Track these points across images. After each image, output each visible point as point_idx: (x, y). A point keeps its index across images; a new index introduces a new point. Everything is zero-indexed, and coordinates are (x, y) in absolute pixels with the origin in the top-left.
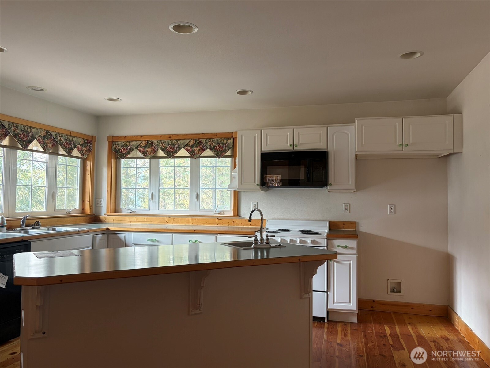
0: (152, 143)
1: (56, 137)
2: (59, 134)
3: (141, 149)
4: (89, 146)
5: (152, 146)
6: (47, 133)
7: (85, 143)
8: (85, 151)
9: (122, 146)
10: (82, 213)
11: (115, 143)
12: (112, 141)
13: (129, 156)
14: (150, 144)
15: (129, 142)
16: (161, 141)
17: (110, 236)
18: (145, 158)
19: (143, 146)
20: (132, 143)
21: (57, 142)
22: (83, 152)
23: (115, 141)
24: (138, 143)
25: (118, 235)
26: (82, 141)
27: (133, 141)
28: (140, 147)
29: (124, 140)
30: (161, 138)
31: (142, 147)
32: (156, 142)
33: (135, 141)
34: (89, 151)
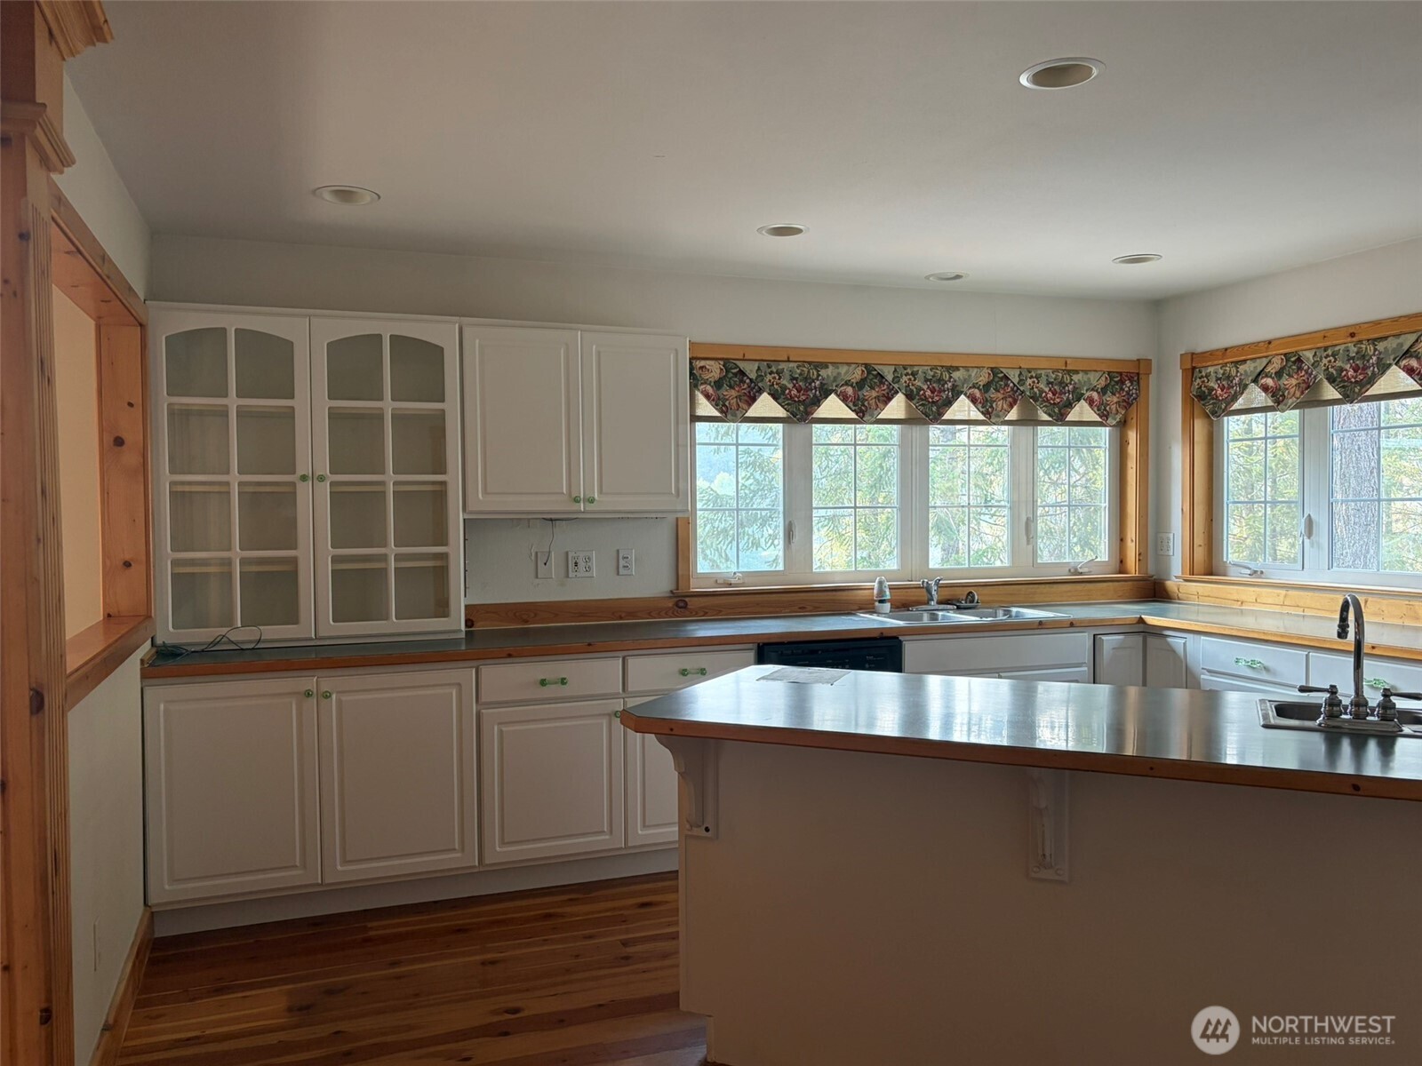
0: (1299, 360)
1: (1020, 380)
2: (1030, 372)
3: (1269, 382)
4: (1127, 389)
5: (1300, 369)
6: (995, 375)
7: (1113, 383)
8: (1114, 407)
9: (1218, 379)
11: (1200, 372)
12: (1193, 366)
13: (1236, 406)
14: (1294, 362)
15: (1236, 363)
16: (1326, 349)
17: (1151, 641)
18: (1278, 410)
19: (1273, 371)
20: (1242, 368)
21: (1023, 392)
22: (1108, 408)
23: (1200, 365)
24: (1260, 364)
25: (1169, 639)
26: (1103, 378)
27: (1244, 361)
28: (1267, 376)
29: (1221, 362)
30: (1324, 341)
31: (1271, 377)
32: (1309, 355)
33: (1251, 359)
34: (1128, 403)
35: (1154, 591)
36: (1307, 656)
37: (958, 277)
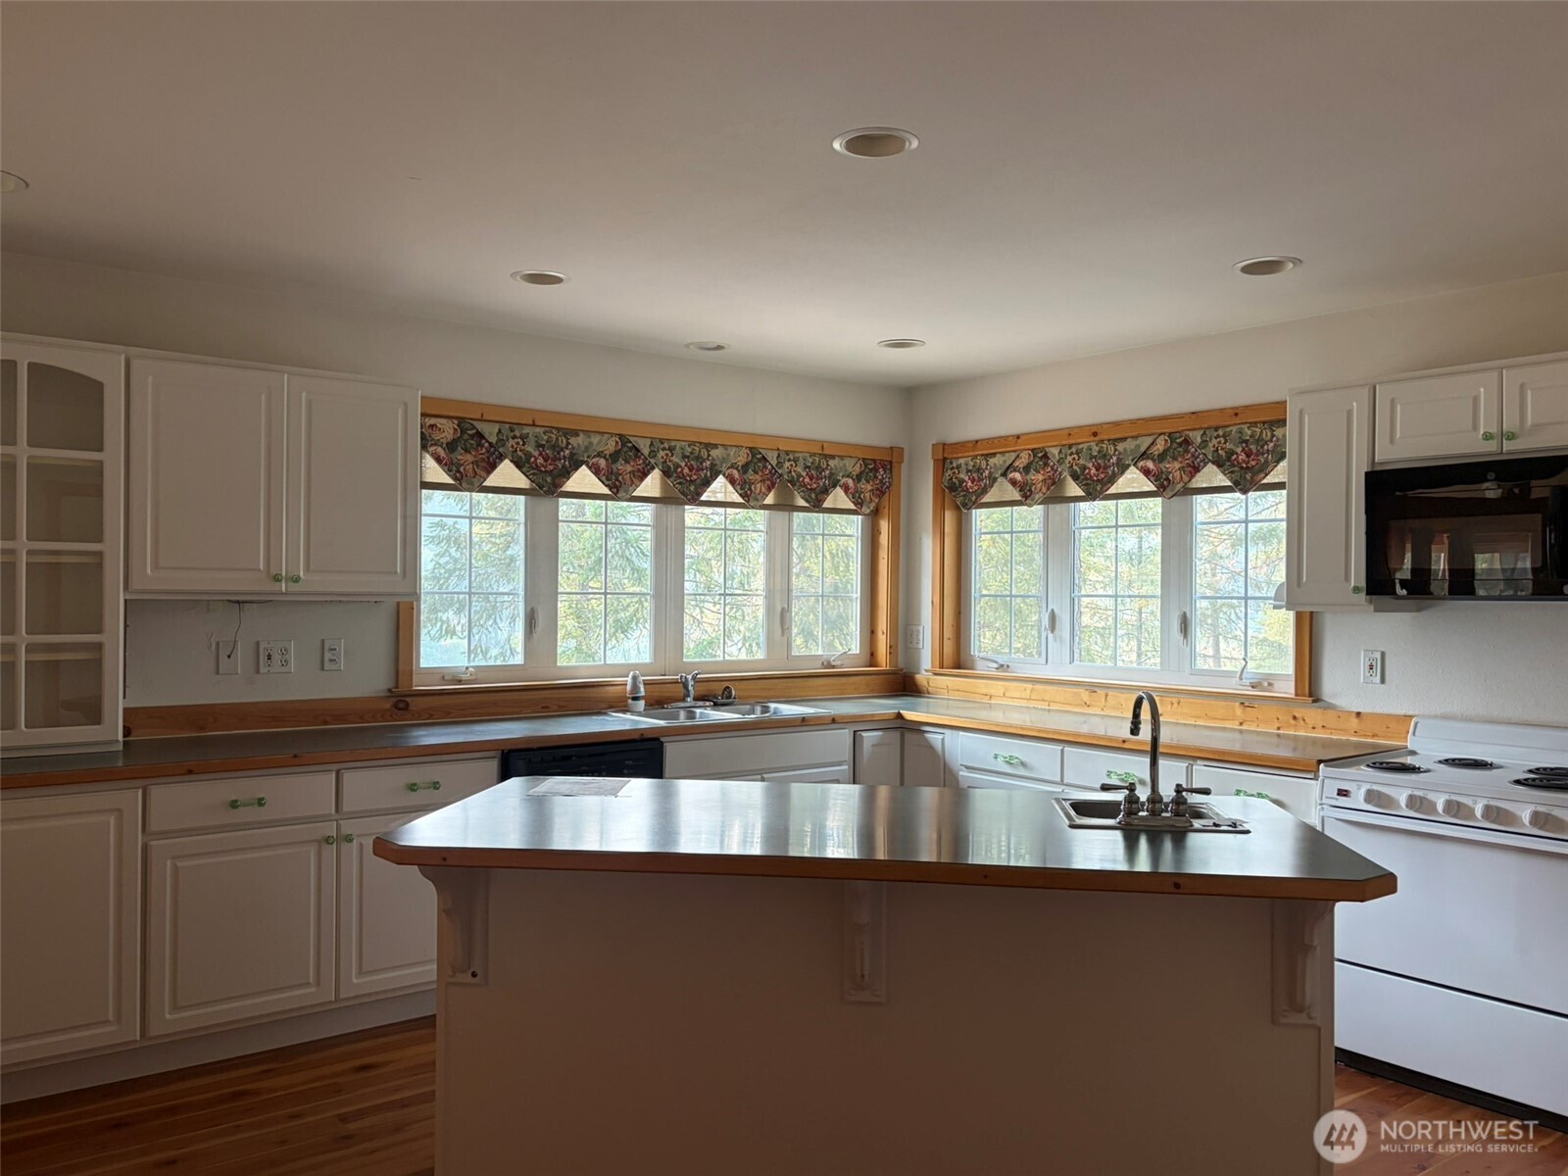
0: (1046, 456)
1: (779, 463)
2: (788, 455)
3: (1017, 476)
4: (880, 477)
5: (1046, 465)
6: (753, 456)
7: (867, 470)
8: (867, 495)
9: (968, 471)
10: (870, 666)
11: (951, 463)
12: (945, 456)
13: (986, 499)
14: (1041, 458)
15: (987, 456)
16: (1070, 446)
17: (908, 736)
18: (1026, 505)
19: (1021, 466)
20: (992, 461)
21: (781, 475)
22: (862, 496)
23: (950, 456)
24: (1009, 458)
25: (927, 735)
26: (858, 465)
27: (994, 454)
28: (1015, 471)
29: (971, 454)
30: (1069, 437)
31: (1019, 471)
32: (1055, 451)
33: (1000, 453)
34: (881, 491)
35: (904, 685)
36: (1062, 751)
37: (719, 348)
